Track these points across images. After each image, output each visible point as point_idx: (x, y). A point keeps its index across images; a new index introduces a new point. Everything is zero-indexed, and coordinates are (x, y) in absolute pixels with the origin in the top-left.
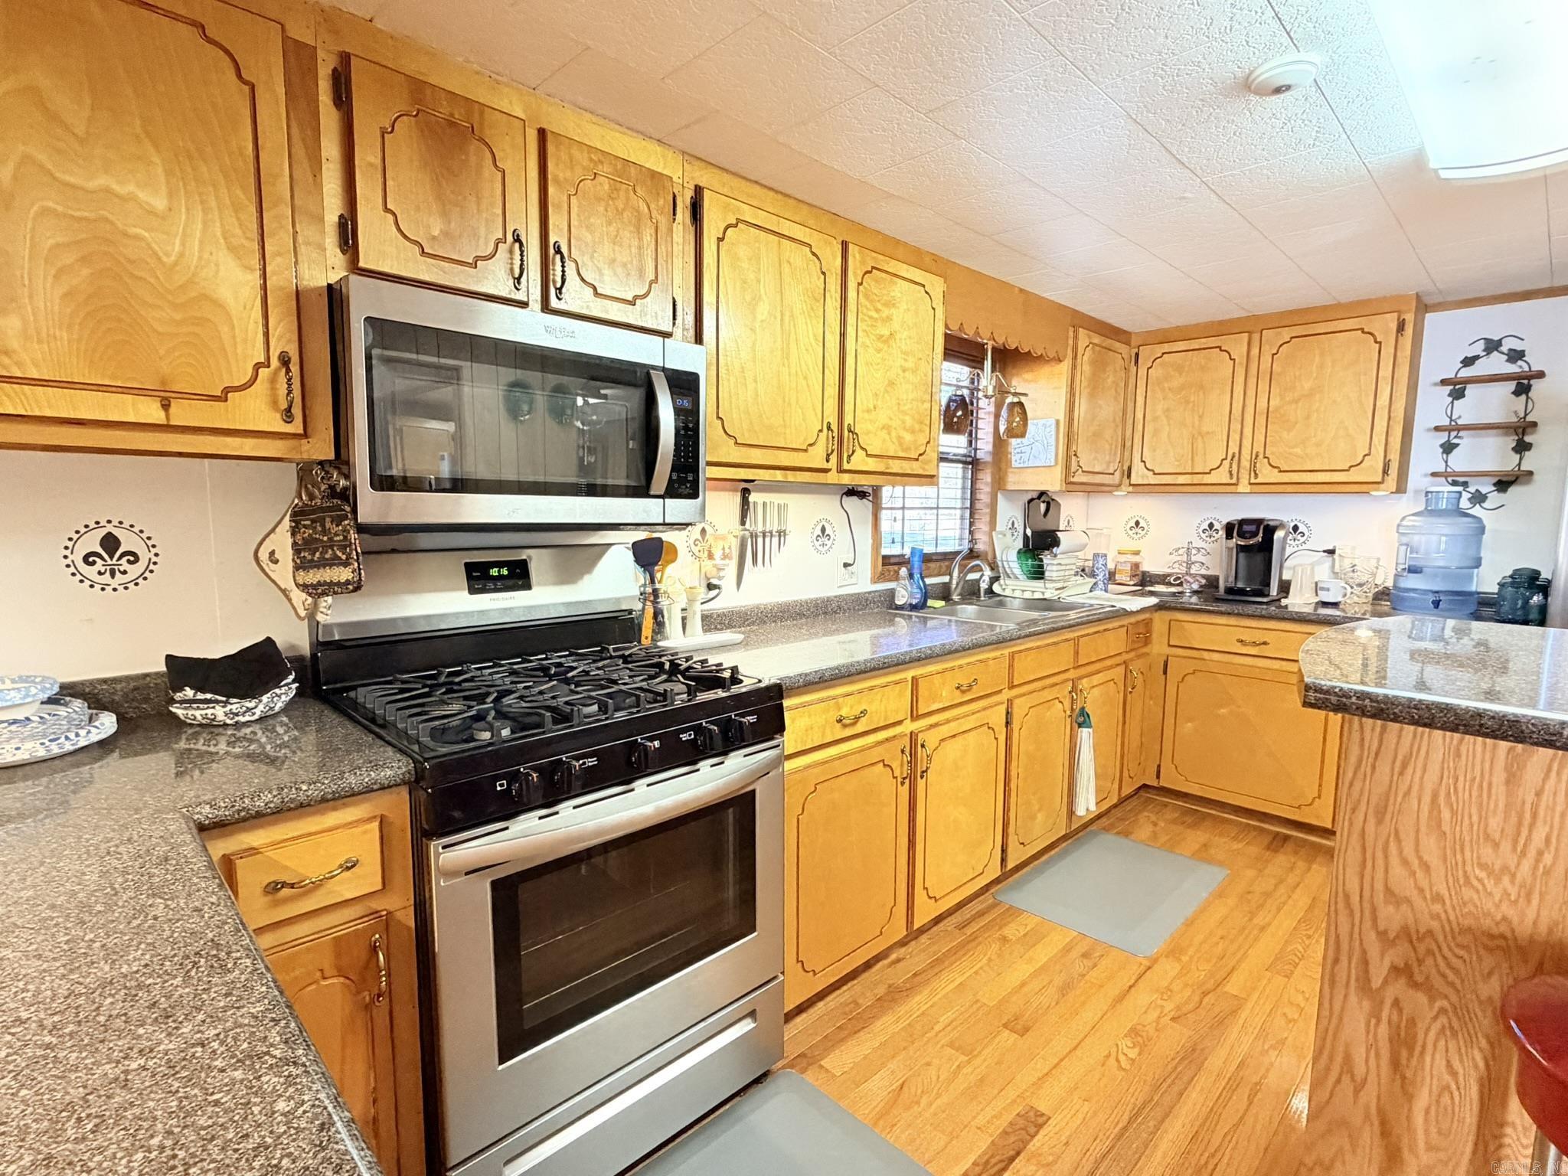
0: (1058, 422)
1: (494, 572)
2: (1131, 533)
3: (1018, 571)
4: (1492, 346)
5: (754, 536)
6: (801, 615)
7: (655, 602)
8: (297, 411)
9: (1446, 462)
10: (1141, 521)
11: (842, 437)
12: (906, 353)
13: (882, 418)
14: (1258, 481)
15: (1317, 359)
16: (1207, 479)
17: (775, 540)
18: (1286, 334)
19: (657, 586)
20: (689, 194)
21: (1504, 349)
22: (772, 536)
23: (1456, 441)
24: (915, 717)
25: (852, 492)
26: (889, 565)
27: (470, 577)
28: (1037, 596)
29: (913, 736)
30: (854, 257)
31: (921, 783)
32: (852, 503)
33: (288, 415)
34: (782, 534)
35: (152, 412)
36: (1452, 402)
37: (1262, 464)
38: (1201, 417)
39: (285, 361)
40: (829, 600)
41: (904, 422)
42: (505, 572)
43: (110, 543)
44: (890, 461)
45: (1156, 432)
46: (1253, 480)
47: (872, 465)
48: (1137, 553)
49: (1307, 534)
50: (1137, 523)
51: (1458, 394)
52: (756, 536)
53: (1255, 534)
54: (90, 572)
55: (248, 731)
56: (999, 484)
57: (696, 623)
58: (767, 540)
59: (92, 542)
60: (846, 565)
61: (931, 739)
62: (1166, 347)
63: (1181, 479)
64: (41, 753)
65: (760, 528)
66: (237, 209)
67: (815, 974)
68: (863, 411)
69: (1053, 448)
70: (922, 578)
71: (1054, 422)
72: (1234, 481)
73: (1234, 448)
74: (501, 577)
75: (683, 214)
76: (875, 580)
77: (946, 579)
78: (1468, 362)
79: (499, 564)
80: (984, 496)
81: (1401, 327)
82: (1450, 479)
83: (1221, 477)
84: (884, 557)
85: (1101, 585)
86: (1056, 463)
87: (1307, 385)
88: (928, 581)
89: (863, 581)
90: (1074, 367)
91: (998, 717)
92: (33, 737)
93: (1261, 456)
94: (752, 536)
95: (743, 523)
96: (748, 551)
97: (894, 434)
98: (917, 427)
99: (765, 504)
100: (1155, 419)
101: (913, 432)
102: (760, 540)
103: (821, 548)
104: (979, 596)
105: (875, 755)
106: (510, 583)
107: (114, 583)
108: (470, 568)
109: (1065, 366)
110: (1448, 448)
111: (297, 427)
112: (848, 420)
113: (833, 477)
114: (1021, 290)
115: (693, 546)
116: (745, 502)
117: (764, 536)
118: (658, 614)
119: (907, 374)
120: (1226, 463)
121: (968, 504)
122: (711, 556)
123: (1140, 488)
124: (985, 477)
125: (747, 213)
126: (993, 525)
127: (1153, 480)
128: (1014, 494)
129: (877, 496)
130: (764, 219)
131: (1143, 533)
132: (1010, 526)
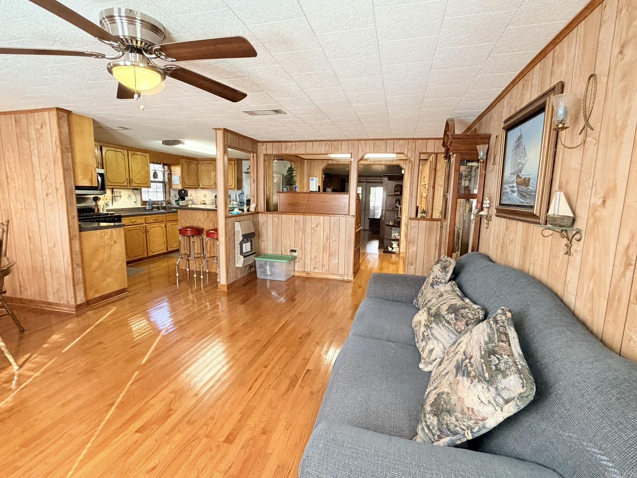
0: (180, 176)
3: (175, 204)
5: (115, 196)
6: (126, 211)
7: (97, 207)
11: (130, 181)
12: (141, 166)
13: (138, 177)
19: (97, 204)
24: (146, 223)
25: (135, 189)
26: (144, 203)
29: (146, 226)
30: (130, 152)
31: (148, 234)
32: (135, 191)
34: (120, 196)
41: (142, 178)
44: (140, 184)
45: (203, 177)
47: (136, 185)
48: (204, 201)
56: (170, 187)
57: (105, 210)
58: (118, 197)
60: (135, 202)
61: (149, 227)
62: (203, 162)
63: (208, 187)
68: (134, 176)
69: (179, 181)
70: (152, 205)
72: (216, 187)
73: (215, 181)
75: (99, 150)
76: (142, 205)
77: (158, 205)
80: (167, 190)
83: (214, 187)
86: (180, 184)
89: (139, 205)
90: (182, 165)
91: (163, 225)
95: (112, 194)
96: (113, 199)
97: (140, 180)
99: (117, 191)
100: (203, 175)
101: (144, 179)
103: (129, 199)
105: (138, 228)
109: (180, 166)
112: (131, 178)
113: (129, 187)
115: (103, 198)
116: (113, 191)
118: (98, 208)
119: (142, 170)
120: (214, 184)
121: (164, 191)
122: (106, 200)
123: (202, 188)
124: (167, 186)
125: (110, 148)
126: (170, 195)
127: (203, 187)
128: (174, 190)
129: (141, 189)
130: (113, 149)
131: (206, 197)
132: (175, 195)
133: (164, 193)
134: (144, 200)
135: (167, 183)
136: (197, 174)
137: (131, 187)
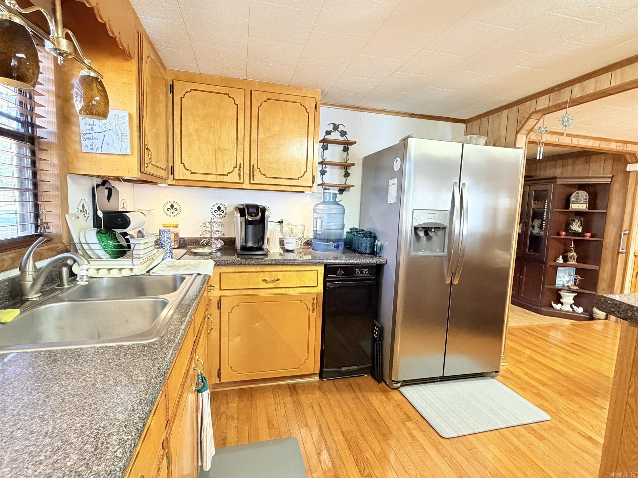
0: (130, 116)
2: (168, 212)
4: (336, 127)
9: (322, 179)
10: (174, 204)
14: (255, 182)
16: (226, 179)
18: (264, 96)
21: (339, 130)
23: (325, 169)
28: (126, 273)
36: (323, 151)
37: (256, 172)
38: (219, 138)
46: (252, 182)
50: (172, 206)
51: (325, 148)
53: (257, 214)
62: (194, 86)
63: (208, 178)
71: (128, 114)
72: (241, 181)
73: (240, 161)
78: (328, 133)
81: (316, 107)
82: (324, 187)
83: (234, 178)
86: (132, 154)
87: (277, 129)
93: (255, 167)
100: (189, 135)
110: (323, 173)
120: (237, 170)
123: (181, 182)
124: (51, 158)
127: (191, 177)
131: (176, 213)
132: (81, 208)
133: (29, 196)
135: (48, 143)
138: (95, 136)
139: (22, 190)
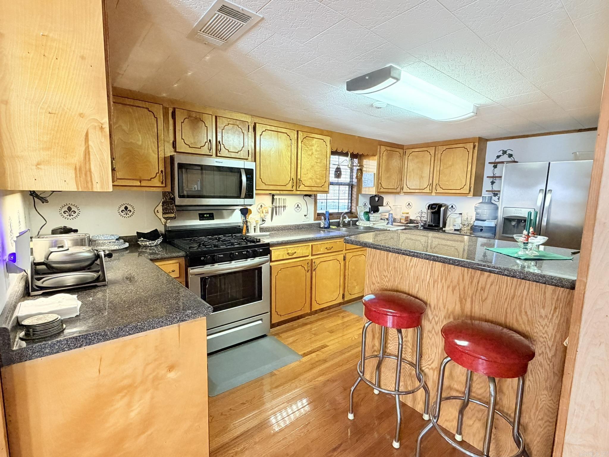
0: (375, 174)
1: (205, 216)
2: (407, 207)
3: (363, 218)
4: (504, 152)
5: (276, 207)
6: (291, 229)
7: (246, 224)
8: (164, 182)
9: (492, 187)
10: (410, 203)
11: (297, 182)
12: (317, 158)
13: (310, 175)
14: (437, 192)
15: (452, 156)
16: (424, 191)
17: (282, 208)
18: (445, 148)
19: (247, 220)
20: (253, 125)
21: (507, 153)
22: (281, 207)
23: (494, 181)
24: (312, 255)
25: (306, 195)
26: (319, 216)
27: (200, 217)
28: (368, 226)
29: (312, 260)
30: (300, 134)
31: (314, 273)
32: (306, 198)
33: (162, 183)
34: (284, 207)
35: (138, 183)
36: (494, 169)
37: (438, 187)
38: (422, 172)
39: (162, 171)
40: (299, 225)
41: (317, 177)
42: (208, 216)
43: (126, 208)
44: (312, 188)
45: (410, 176)
46: (436, 192)
47: (306, 189)
48: (408, 213)
49: (455, 208)
50: (409, 204)
51: (495, 167)
52: (277, 207)
53: (435, 208)
54: (122, 214)
55: (153, 248)
56: (359, 191)
57: (258, 230)
58: (280, 208)
59: (123, 208)
60: (305, 216)
61: (317, 262)
62: (413, 150)
63: (417, 191)
64: (118, 248)
65: (278, 205)
66: (154, 142)
67: (281, 316)
68: (303, 175)
69: (373, 181)
70: (329, 220)
71: (373, 174)
72: (431, 192)
73: (431, 182)
74: (207, 217)
75: (251, 129)
76: (315, 220)
77: (338, 220)
78: (498, 157)
79: (207, 214)
80: (354, 196)
81: (474, 147)
82: (493, 192)
83: (427, 190)
84: (318, 214)
85: (390, 223)
86: (374, 186)
87: (450, 163)
88: (331, 221)
89: (311, 220)
90: (380, 157)
91: (341, 258)
92: (116, 245)
93: (438, 184)
94: (275, 207)
95: (272, 204)
96: (274, 211)
97: (313, 180)
98: (321, 178)
99: (279, 199)
100: (410, 172)
101: (320, 179)
102: (278, 208)
103: (297, 211)
104: (350, 225)
105: (299, 264)
106: (209, 218)
107: (127, 216)
108: (200, 214)
109: (376, 158)
110: (493, 183)
111: (164, 185)
112: (299, 177)
113: (294, 192)
114: (358, 137)
115: (258, 210)
116: (273, 199)
117: (279, 207)
118: (247, 227)
119: (318, 164)
120: (429, 186)
121: (350, 198)
122: (263, 213)
123: (406, 193)
124: (355, 190)
125: (269, 128)
126: (357, 204)
127: (409, 191)
128: (365, 195)
129: (315, 196)
130: (273, 128)
131: (411, 207)
132: (364, 204)
133: (350, 200)
134: (319, 211)
135: (355, 185)
136: (401, 171)
137: (298, 193)
138: (365, 182)
139: (349, 199)
